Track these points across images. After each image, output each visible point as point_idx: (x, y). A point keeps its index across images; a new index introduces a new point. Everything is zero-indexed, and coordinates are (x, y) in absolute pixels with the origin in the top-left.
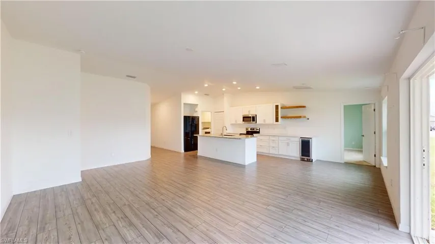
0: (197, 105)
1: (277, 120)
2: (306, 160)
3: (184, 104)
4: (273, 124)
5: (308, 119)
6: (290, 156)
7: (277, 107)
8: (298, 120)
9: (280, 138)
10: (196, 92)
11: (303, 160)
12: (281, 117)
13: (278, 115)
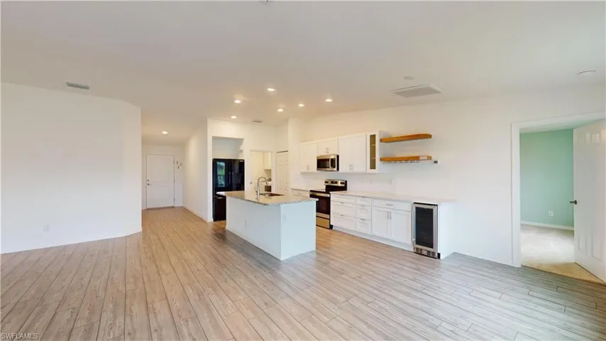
0: (243, 139)
1: (373, 166)
2: (425, 253)
3: (215, 138)
4: (365, 174)
5: (436, 162)
6: (394, 242)
7: (373, 137)
8: (415, 164)
9: (376, 202)
10: (234, 117)
11: (418, 252)
12: (381, 160)
13: (375, 156)
